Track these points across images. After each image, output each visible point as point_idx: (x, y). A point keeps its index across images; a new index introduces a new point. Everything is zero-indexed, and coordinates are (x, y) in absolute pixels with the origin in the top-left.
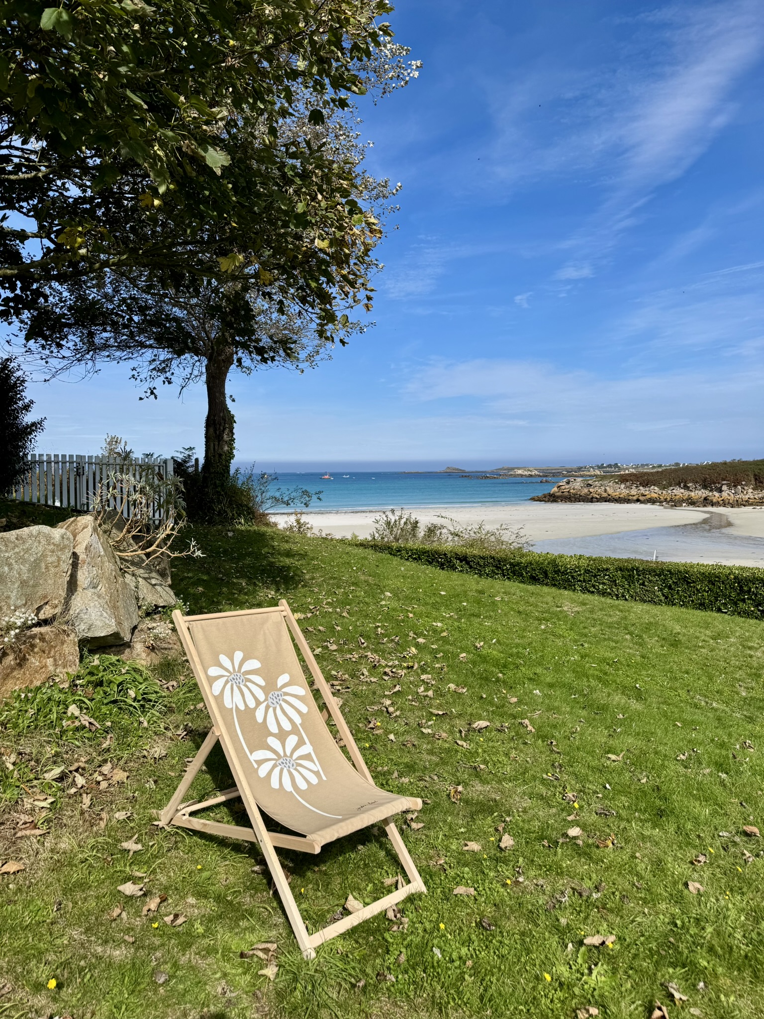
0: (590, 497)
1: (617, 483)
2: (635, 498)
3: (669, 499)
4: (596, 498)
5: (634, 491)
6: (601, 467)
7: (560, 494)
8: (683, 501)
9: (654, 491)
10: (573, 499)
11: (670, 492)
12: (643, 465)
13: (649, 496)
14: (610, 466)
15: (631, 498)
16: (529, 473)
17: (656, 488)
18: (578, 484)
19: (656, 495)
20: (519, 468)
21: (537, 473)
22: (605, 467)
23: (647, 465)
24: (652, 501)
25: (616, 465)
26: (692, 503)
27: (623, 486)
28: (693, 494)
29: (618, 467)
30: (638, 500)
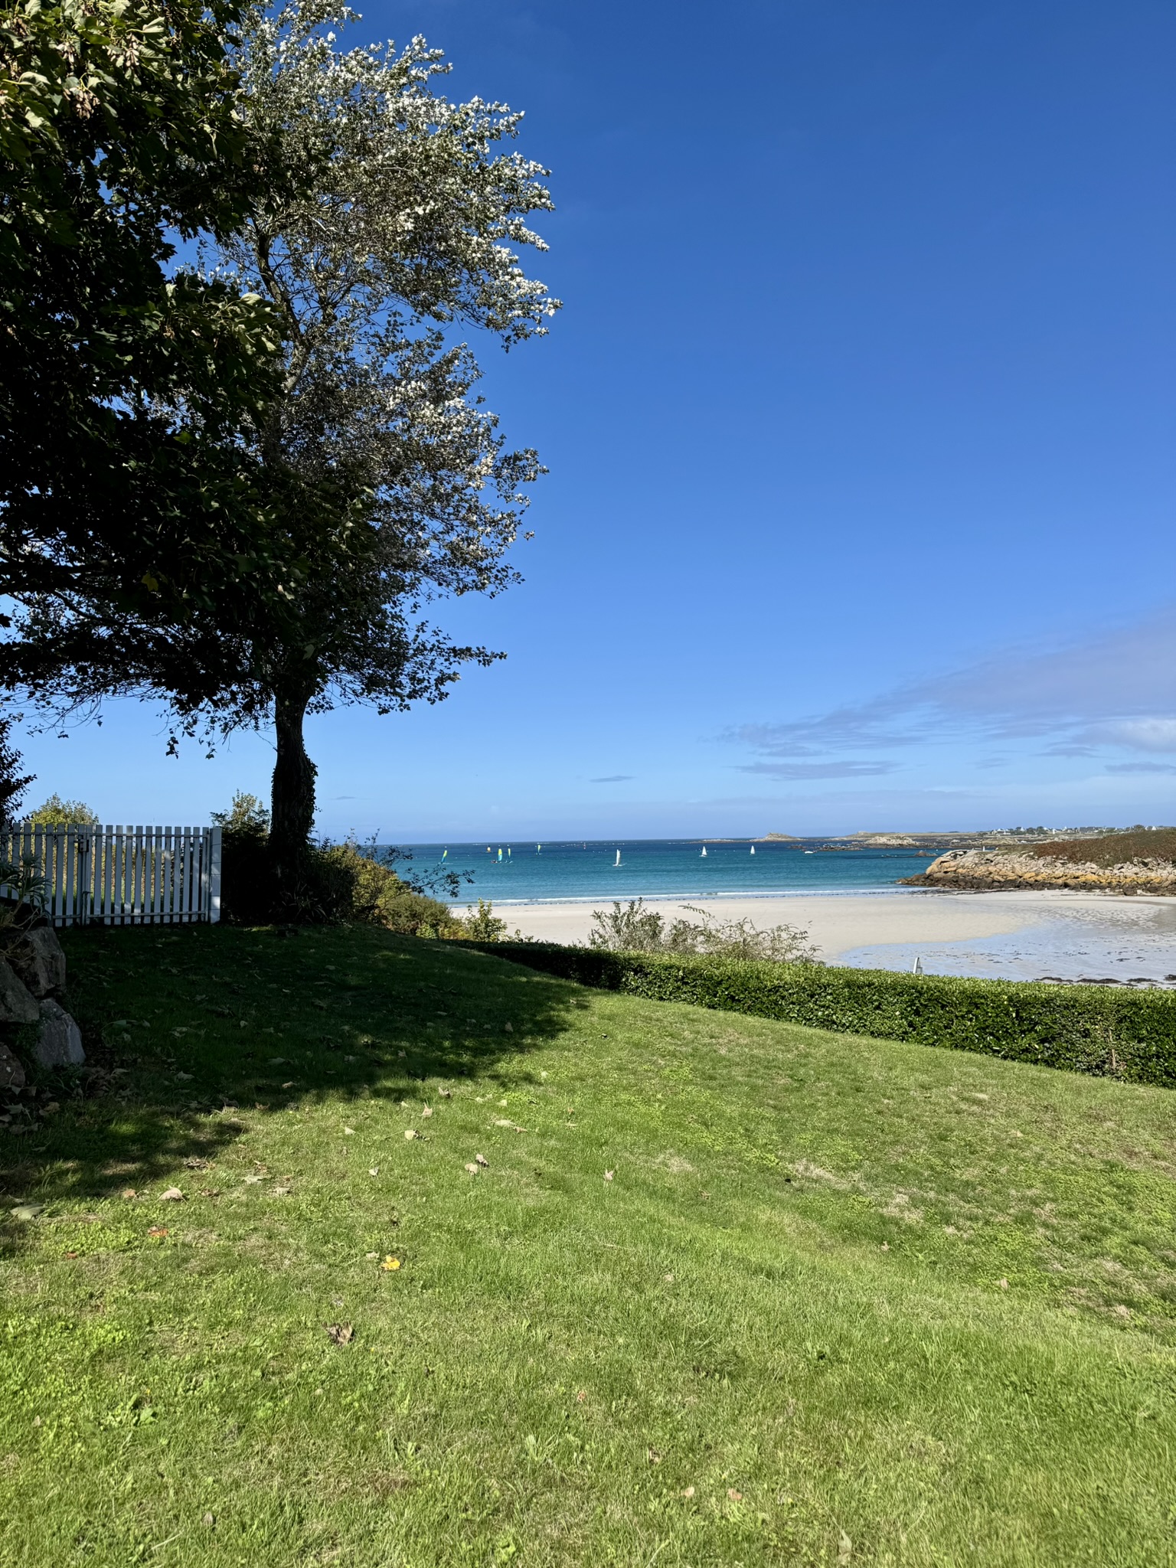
0: (989, 880)
1: (1032, 858)
2: (1060, 881)
3: (1114, 883)
4: (999, 882)
5: (1059, 871)
6: (1015, 832)
7: (940, 875)
8: (1138, 886)
9: (1089, 871)
10: (963, 884)
11: (1116, 871)
12: (1083, 830)
13: (1082, 879)
14: (1030, 831)
15: (1054, 881)
16: (900, 842)
17: (1094, 866)
18: (970, 859)
19: (1094, 877)
20: (882, 835)
21: (911, 841)
22: (1024, 833)
23: (1090, 829)
24: (1088, 887)
25: (1041, 830)
26: (1152, 888)
27: (1041, 862)
28: (1153, 875)
29: (1045, 833)
30: (1066, 885)
